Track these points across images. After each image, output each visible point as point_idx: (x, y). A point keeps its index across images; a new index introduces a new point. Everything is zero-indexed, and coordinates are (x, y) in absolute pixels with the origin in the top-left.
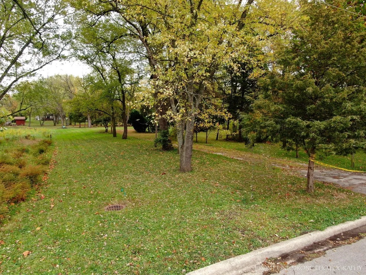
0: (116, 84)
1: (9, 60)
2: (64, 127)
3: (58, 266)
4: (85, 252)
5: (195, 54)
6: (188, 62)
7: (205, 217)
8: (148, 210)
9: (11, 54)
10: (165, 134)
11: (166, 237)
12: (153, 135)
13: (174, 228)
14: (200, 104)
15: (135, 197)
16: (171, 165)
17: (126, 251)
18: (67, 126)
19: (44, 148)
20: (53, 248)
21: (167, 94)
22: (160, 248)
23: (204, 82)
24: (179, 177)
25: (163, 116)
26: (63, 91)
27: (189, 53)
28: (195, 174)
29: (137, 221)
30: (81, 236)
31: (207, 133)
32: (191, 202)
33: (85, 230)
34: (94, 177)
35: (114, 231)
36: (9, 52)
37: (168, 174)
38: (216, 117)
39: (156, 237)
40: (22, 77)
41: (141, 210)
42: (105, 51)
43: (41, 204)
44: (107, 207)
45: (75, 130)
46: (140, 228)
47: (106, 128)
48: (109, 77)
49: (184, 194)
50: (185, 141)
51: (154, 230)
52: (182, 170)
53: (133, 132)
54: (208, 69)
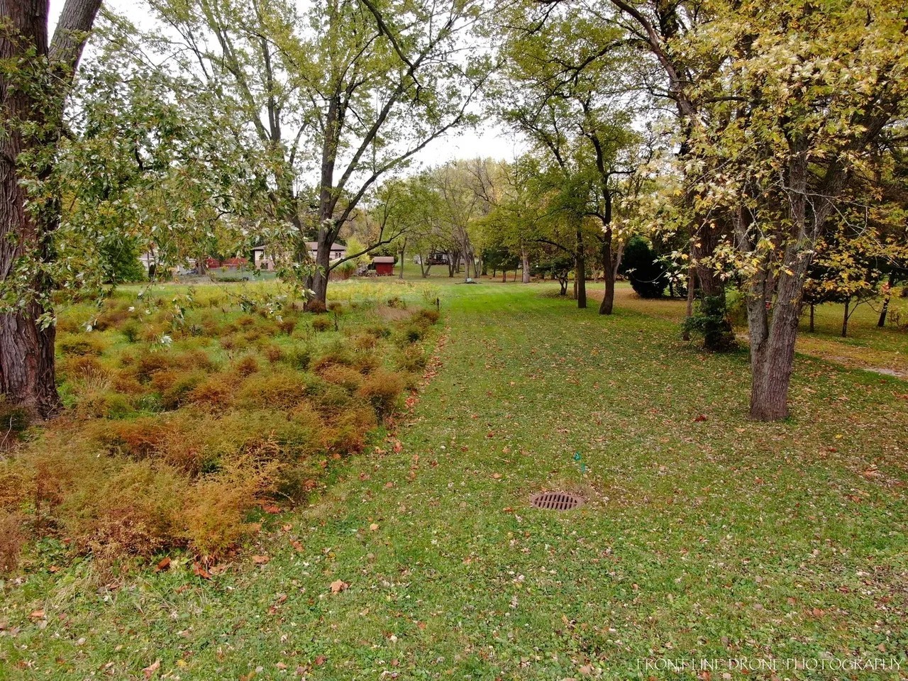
0: (589, 174)
1: (363, 135)
2: (469, 280)
3: (394, 638)
4: (460, 614)
5: (816, 70)
6: (794, 99)
7: (819, 578)
8: (643, 524)
9: (366, 121)
10: (715, 306)
11: (687, 621)
12: (681, 306)
13: (713, 596)
14: (827, 222)
15: (613, 480)
16: (726, 395)
17: (565, 638)
18: (476, 277)
19: (420, 330)
20: (393, 585)
21: (719, 196)
22: (662, 650)
23: (843, 154)
24: (747, 434)
25: (704, 260)
26: (470, 198)
27: (798, 68)
28: (798, 428)
29: (608, 550)
30: (461, 566)
31: (847, 307)
32: (776, 517)
33: (473, 553)
34: (519, 410)
35: (543, 569)
36: (362, 116)
37: (714, 421)
38: (880, 263)
39: (655, 613)
40: (385, 169)
41: (623, 520)
42: (566, 93)
43: (392, 466)
44: (538, 495)
45: (493, 289)
46: (613, 574)
47: (562, 285)
48: (574, 157)
49: (757, 489)
50: (772, 330)
51: (652, 590)
52: (757, 414)
53: (630, 296)
54: (862, 112)
